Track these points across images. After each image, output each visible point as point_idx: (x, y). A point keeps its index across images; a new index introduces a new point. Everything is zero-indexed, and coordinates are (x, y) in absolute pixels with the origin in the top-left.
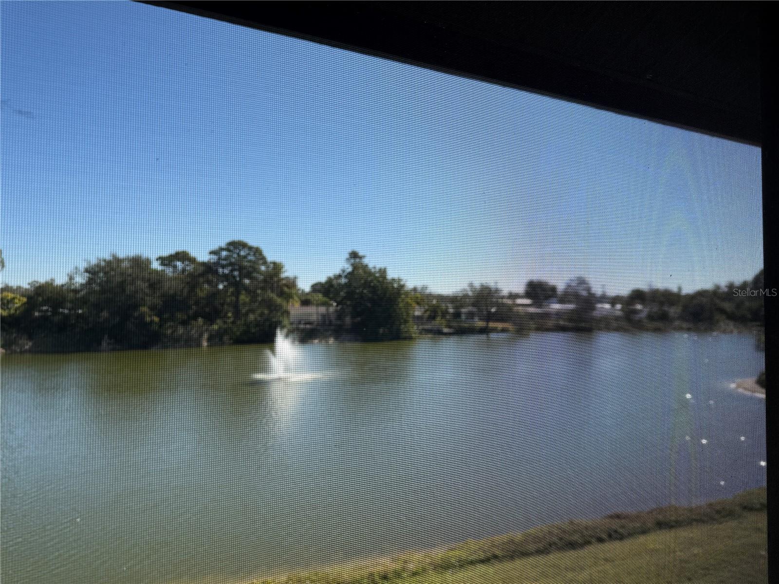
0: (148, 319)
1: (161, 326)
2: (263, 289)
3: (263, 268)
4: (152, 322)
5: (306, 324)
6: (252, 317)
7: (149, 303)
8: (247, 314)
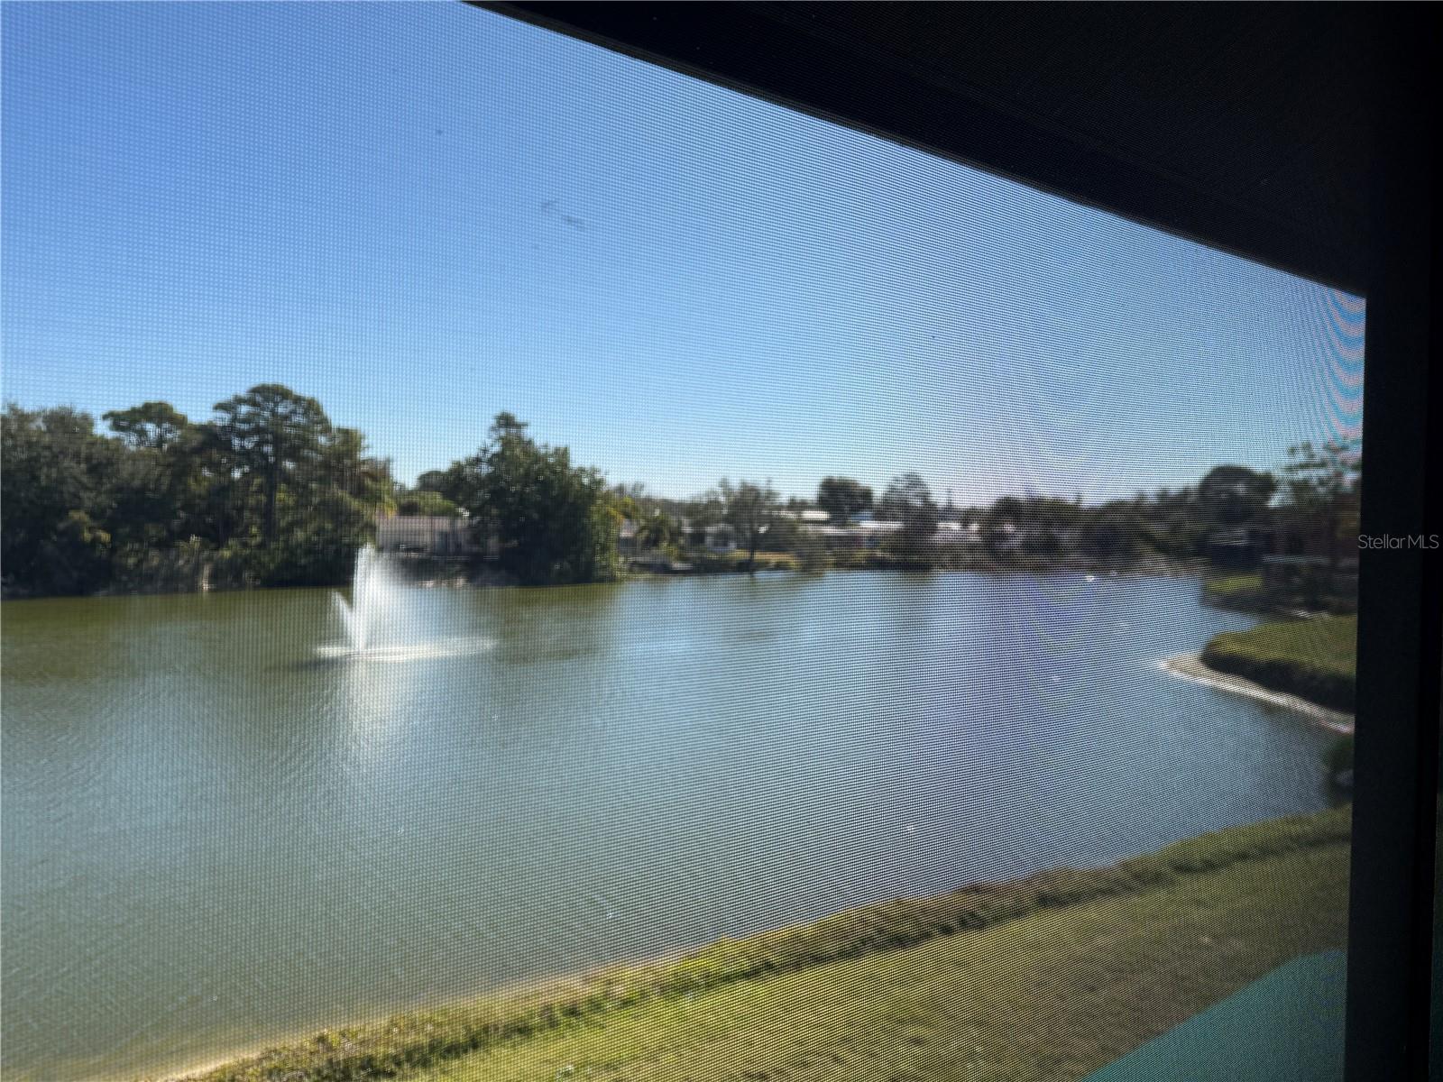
0: (87, 536)
1: (113, 550)
2: (321, 480)
3: (322, 440)
4: (96, 541)
5: (408, 550)
6: (300, 535)
7: (88, 503)
8: (289, 529)
